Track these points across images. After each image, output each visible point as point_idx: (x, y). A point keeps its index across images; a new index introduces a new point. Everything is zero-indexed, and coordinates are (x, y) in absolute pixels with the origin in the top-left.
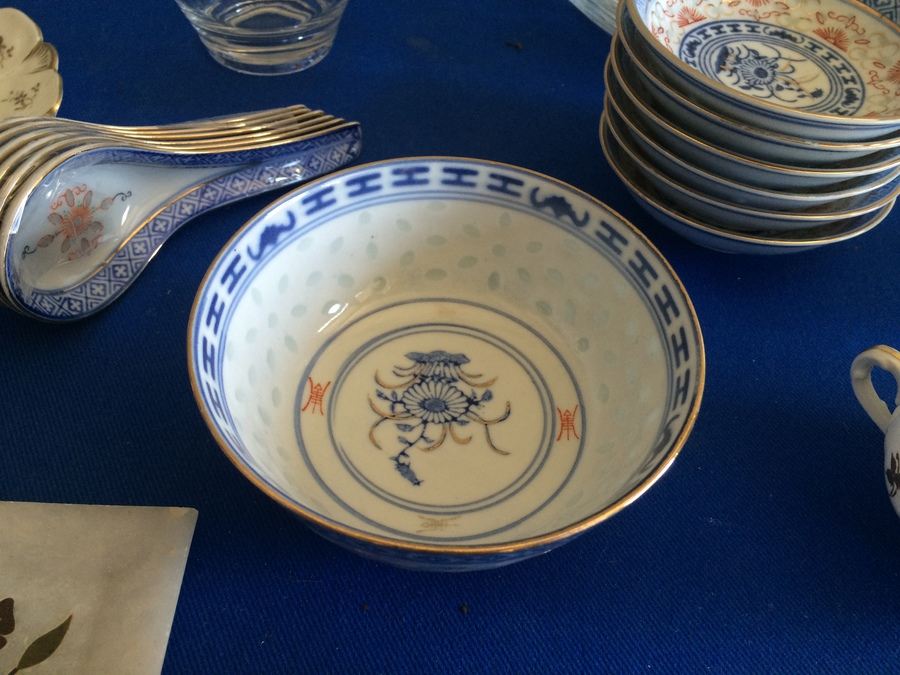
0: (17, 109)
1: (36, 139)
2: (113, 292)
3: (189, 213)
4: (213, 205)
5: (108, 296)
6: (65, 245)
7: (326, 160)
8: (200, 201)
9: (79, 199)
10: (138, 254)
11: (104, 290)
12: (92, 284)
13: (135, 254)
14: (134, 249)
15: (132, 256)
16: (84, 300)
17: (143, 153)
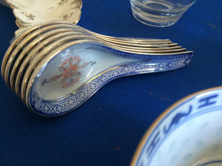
0: (63, 20)
1: (63, 32)
2: (77, 104)
3: (116, 75)
4: (126, 74)
5: (74, 105)
6: (63, 81)
7: (175, 64)
8: (121, 71)
9: (74, 62)
10: (91, 89)
11: (73, 102)
12: (69, 99)
13: (90, 88)
14: (90, 86)
15: (89, 89)
16: (64, 106)
17: (107, 48)
